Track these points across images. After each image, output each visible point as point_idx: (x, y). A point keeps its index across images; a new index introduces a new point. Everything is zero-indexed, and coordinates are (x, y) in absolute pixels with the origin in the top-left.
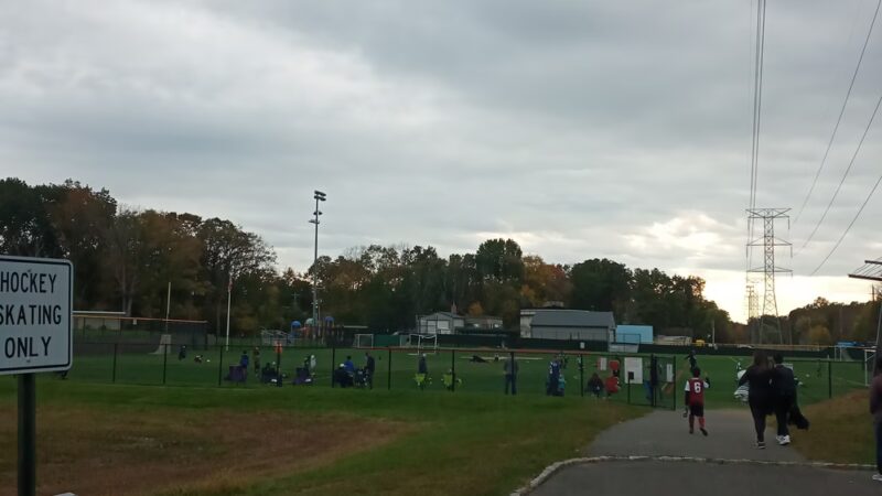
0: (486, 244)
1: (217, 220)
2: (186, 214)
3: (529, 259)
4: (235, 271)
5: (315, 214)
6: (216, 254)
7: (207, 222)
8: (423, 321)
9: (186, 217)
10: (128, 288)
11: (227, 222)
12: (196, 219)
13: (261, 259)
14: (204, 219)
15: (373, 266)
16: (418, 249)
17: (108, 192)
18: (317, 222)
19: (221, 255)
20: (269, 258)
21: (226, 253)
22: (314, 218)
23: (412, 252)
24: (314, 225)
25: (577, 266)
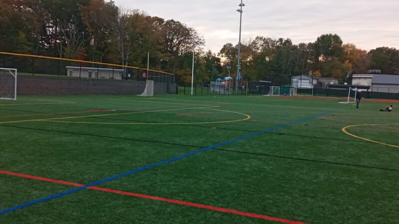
0: (321, 37)
1: (172, 21)
2: (156, 17)
3: (347, 46)
4: (182, 50)
5: (240, 5)
6: (172, 41)
7: (167, 22)
8: (294, 80)
9: (156, 19)
10: (125, 56)
11: (178, 22)
12: (161, 21)
13: (197, 43)
14: (165, 20)
15: (258, 49)
16: (281, 40)
17: (113, 2)
18: (241, 11)
19: (174, 41)
20: (201, 43)
21: (178, 39)
22: (240, 8)
23: (278, 42)
24: (240, 13)
25: (372, 51)
